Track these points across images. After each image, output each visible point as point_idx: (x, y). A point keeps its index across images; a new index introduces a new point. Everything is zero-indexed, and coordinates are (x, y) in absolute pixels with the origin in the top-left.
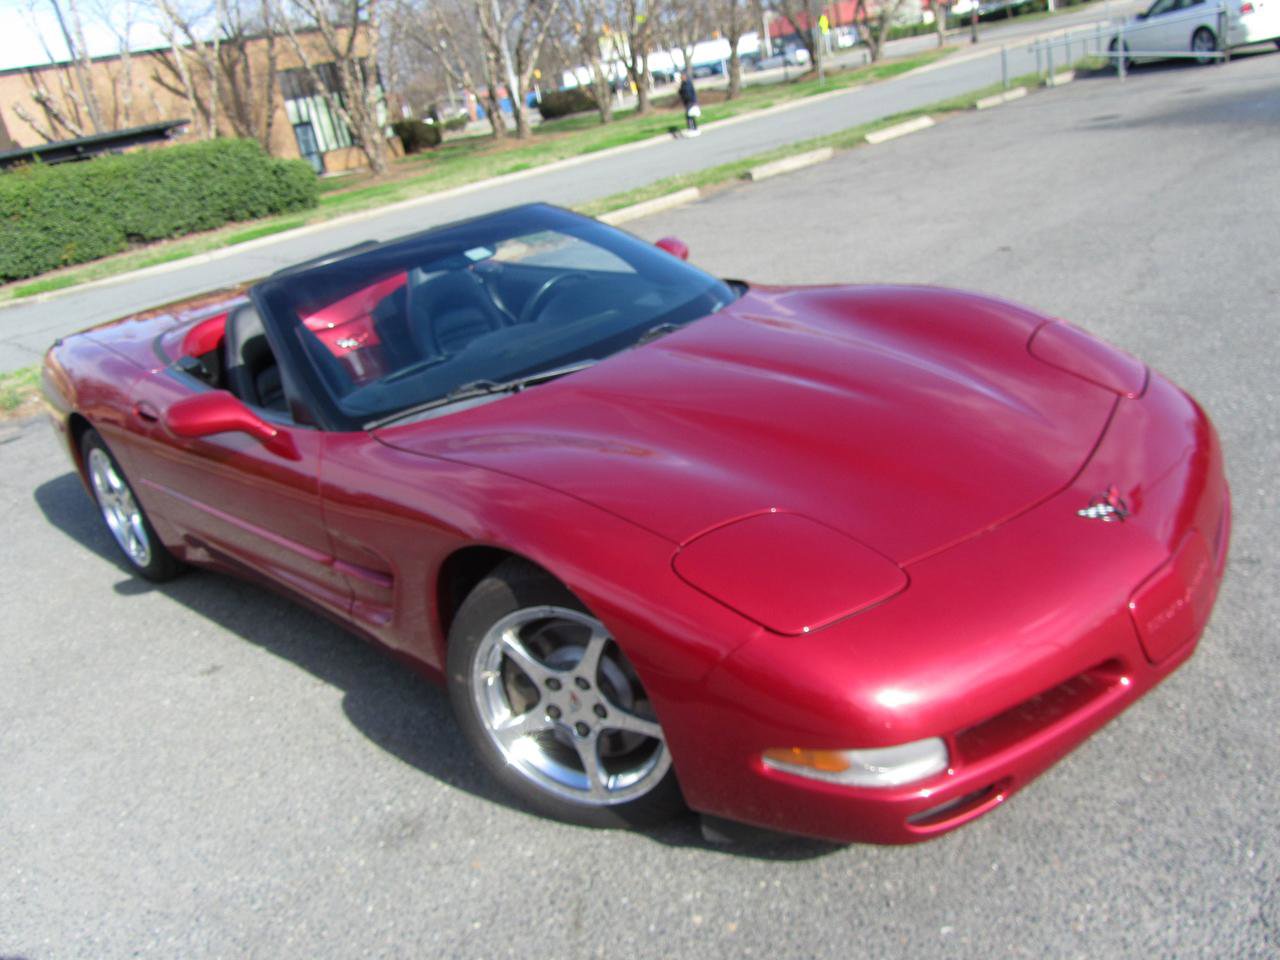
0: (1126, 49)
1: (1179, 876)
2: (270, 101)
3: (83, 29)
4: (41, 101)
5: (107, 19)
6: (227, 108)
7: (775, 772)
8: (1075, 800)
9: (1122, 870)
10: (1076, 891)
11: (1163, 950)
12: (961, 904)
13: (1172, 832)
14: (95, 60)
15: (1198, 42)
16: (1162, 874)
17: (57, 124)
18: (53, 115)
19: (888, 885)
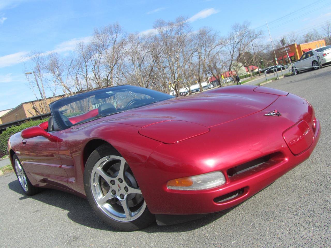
0: (295, 68)
1: (313, 218)
2: (89, 105)
3: (45, 92)
4: (34, 108)
5: (50, 89)
6: (78, 108)
7: (171, 190)
8: (279, 204)
9: (293, 219)
10: (278, 227)
11: (308, 238)
12: (239, 235)
13: (310, 208)
14: (47, 99)
15: (314, 64)
16: (307, 218)
17: (38, 113)
18: (37, 112)
19: (216, 233)
